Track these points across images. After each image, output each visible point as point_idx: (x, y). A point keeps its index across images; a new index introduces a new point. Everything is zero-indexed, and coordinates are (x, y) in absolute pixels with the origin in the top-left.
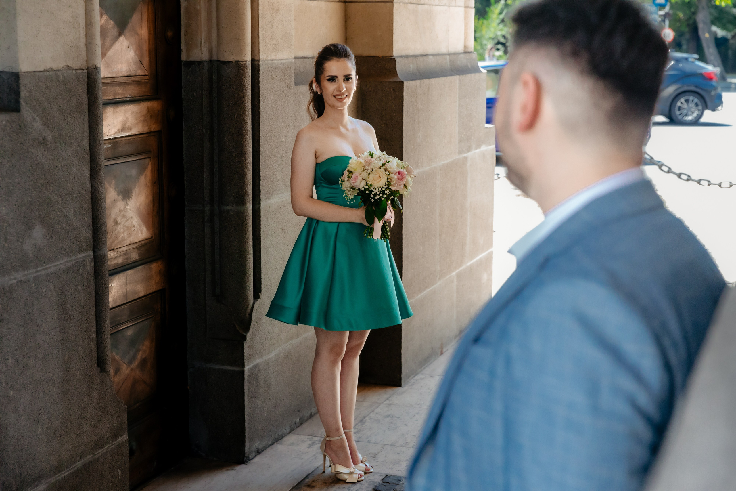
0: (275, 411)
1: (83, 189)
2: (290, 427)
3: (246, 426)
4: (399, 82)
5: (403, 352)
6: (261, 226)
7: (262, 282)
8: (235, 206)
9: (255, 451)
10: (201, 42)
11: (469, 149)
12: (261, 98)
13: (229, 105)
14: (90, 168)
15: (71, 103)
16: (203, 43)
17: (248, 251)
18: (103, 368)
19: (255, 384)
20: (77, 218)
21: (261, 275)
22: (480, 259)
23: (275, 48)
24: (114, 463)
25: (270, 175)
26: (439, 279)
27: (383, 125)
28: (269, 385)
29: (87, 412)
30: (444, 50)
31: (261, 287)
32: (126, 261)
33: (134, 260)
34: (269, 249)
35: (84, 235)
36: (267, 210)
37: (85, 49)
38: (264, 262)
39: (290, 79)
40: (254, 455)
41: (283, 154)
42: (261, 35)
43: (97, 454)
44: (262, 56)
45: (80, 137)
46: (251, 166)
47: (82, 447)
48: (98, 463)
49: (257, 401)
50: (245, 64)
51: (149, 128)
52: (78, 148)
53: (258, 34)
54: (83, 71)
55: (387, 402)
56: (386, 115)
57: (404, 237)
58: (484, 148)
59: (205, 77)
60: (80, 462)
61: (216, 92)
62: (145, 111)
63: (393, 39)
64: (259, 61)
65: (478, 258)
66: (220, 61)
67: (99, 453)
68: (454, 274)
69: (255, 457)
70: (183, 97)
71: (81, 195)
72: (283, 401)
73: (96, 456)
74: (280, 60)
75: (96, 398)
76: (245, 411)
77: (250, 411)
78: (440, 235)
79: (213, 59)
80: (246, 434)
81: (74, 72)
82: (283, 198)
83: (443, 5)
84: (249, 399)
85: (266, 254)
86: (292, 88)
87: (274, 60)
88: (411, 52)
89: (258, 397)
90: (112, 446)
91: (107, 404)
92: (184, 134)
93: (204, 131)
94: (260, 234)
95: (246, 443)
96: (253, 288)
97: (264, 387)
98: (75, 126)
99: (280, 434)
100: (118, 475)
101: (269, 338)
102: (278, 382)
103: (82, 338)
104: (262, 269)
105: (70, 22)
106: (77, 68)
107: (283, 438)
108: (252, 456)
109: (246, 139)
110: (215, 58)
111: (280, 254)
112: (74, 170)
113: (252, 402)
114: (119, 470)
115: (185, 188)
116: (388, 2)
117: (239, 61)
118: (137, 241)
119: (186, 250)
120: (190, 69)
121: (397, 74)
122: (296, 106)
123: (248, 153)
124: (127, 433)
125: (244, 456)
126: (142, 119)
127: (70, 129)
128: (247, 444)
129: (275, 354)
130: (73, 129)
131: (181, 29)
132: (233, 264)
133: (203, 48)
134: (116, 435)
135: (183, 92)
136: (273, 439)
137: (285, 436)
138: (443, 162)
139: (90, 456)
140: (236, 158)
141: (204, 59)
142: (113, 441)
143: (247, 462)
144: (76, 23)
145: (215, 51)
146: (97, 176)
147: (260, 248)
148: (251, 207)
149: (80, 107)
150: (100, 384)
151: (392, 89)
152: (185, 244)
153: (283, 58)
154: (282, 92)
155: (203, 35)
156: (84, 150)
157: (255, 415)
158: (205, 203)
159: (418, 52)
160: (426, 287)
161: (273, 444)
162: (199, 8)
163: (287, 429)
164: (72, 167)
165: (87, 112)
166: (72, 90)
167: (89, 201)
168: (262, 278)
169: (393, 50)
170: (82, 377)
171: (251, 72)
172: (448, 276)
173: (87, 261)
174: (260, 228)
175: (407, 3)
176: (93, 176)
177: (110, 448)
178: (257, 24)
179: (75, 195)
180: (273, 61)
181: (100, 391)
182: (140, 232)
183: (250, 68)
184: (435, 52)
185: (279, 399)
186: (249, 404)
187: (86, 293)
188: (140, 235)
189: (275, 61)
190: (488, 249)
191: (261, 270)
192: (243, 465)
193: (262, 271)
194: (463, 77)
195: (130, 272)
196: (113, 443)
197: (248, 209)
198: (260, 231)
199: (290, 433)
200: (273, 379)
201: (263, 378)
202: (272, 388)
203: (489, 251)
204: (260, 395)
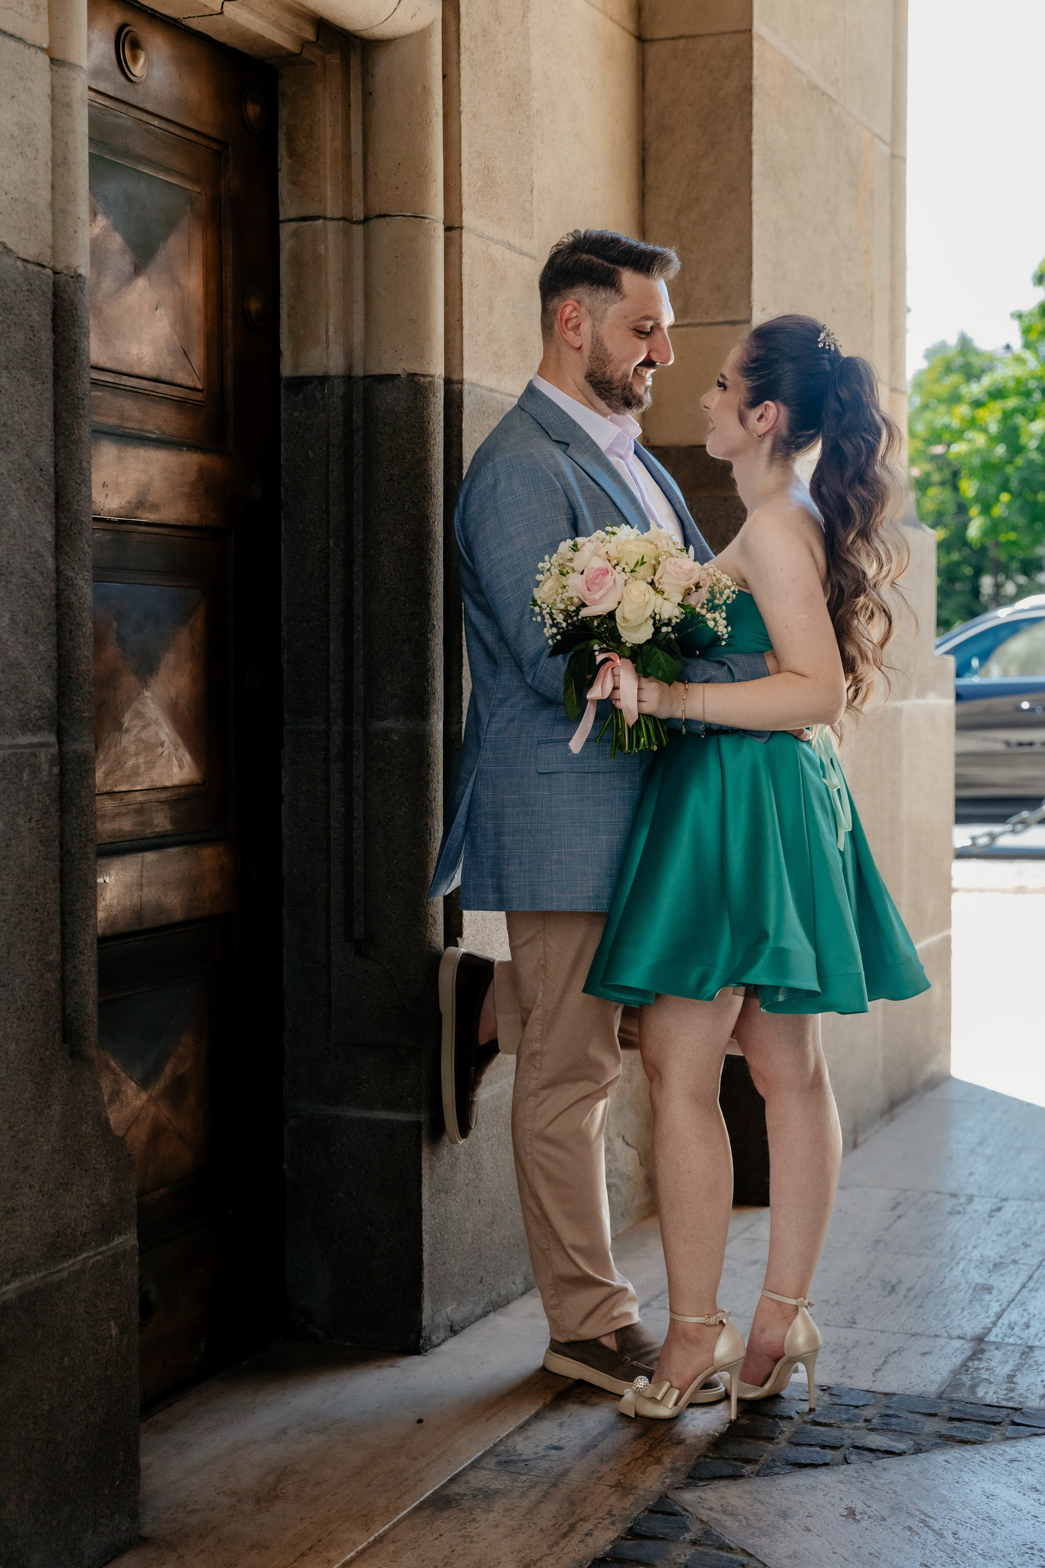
0: (491, 1233)
1: (34, 568)
2: (525, 1278)
3: (424, 1260)
8: (404, 720)
9: (444, 1327)
10: (327, 331)
11: (905, 696)
13: (391, 479)
14: (54, 521)
15: (11, 342)
16: (331, 333)
17: (433, 830)
18: (77, 1048)
19: (446, 1160)
20: (17, 639)
22: (928, 945)
23: (497, 363)
24: (101, 1301)
28: (477, 1166)
29: (32, 1154)
31: (462, 924)
32: (140, 828)
33: (161, 829)
35: (35, 688)
37: (49, 217)
40: (442, 1336)
42: (466, 323)
43: (58, 1272)
44: (469, 374)
45: (30, 435)
46: (442, 627)
47: (18, 1245)
48: (60, 1297)
49: (451, 1202)
50: (431, 383)
51: (202, 517)
52: (27, 461)
53: (460, 320)
54: (43, 271)
55: (747, 1235)
58: (932, 699)
59: (334, 413)
60: (13, 1286)
61: (361, 452)
62: (192, 475)
64: (461, 382)
65: (923, 944)
66: (370, 376)
67: (63, 1270)
69: (444, 1341)
70: (282, 462)
71: (29, 584)
72: (509, 1212)
73: (56, 1278)
74: (507, 395)
75: (58, 1123)
76: (423, 1222)
77: (435, 1223)
79: (354, 374)
80: (426, 1281)
81: (19, 264)
84: (433, 1194)
87: (496, 391)
89: (453, 1191)
90: (97, 1258)
91: (86, 1145)
92: (283, 551)
93: (331, 542)
95: (425, 1302)
96: (442, 922)
97: (466, 1170)
98: (19, 402)
99: (503, 1292)
100: (111, 1337)
102: (498, 1164)
103: (24, 956)
105: (12, 136)
106: (26, 257)
107: (508, 1303)
108: (437, 1338)
109: (430, 560)
110: (359, 371)
112: (15, 513)
113: (439, 1203)
114: (112, 1324)
115: (285, 679)
116: (739, 322)
117: (415, 375)
118: (168, 784)
119: (284, 830)
120: (301, 396)
123: (434, 596)
124: (135, 1230)
125: (419, 1336)
126: (186, 490)
127: (6, 406)
128: (427, 1305)
130: (13, 408)
131: (279, 303)
132: (396, 861)
133: (330, 346)
134: (107, 1232)
135: (282, 451)
136: (487, 1303)
137: (512, 1300)
139: (39, 1275)
140: (407, 605)
141: (333, 372)
142: (100, 1245)
143: (426, 1351)
144: (29, 146)
145: (358, 353)
146: (73, 550)
148: (440, 726)
149: (34, 358)
150: (68, 1086)
152: (283, 816)
155: (333, 315)
156: (41, 470)
157: (446, 1237)
158: (332, 714)
161: (485, 1316)
162: (323, 252)
163: (517, 1282)
164: (9, 506)
165: (51, 377)
166: (12, 308)
167: (50, 605)
170: (20, 1059)
171: (442, 404)
173: (43, 758)
176: (62, 547)
177: (92, 1261)
178: (458, 297)
179: (14, 580)
180: (494, 394)
181: (67, 1105)
182: (175, 763)
183: (441, 394)
185: (500, 1205)
186: (432, 1205)
187: (38, 840)
188: (176, 770)
189: (498, 395)
190: (942, 930)
192: (416, 1357)
195: (150, 857)
196: (101, 1249)
197: (434, 729)
199: (523, 1293)
200: (488, 1154)
201: (465, 1148)
202: (486, 1176)
203: (945, 933)
204: (458, 1189)
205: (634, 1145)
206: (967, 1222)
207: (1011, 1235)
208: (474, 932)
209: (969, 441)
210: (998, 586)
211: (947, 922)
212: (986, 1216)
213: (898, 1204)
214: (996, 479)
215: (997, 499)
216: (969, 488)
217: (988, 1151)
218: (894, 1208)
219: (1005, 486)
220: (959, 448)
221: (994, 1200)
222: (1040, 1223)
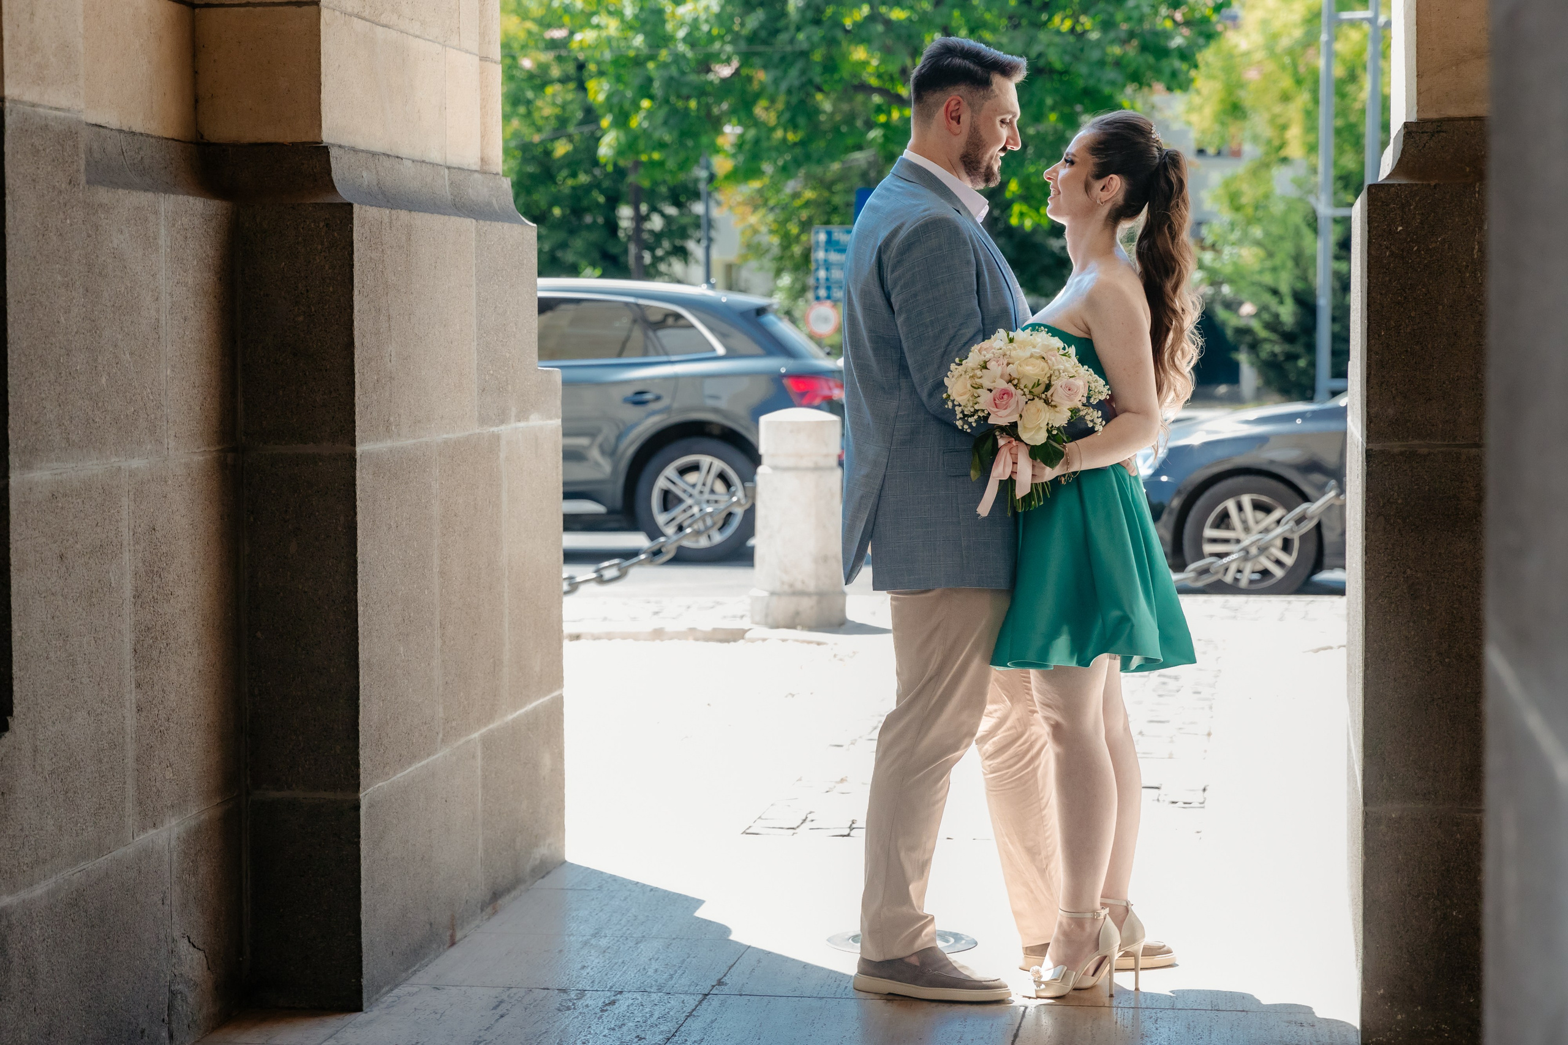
4: (342, 203)
5: (364, 917)
6: (11, 538)
7: (15, 688)
11: (503, 419)
12: (8, 198)
21: (11, 669)
22: (535, 708)
23: (41, 75)
25: (31, 405)
26: (443, 740)
27: (301, 318)
28: (32, 971)
30: (435, 156)
31: (11, 701)
34: (31, 603)
36: (25, 498)
38: (19, 634)
39: (75, 164)
41: (60, 356)
44: (10, 88)
55: (332, 1042)
56: (307, 291)
57: (360, 609)
58: (535, 421)
63: (320, 98)
65: (529, 707)
68: (476, 735)
72: (66, 1021)
74: (51, 108)
78: (442, 626)
82: (61, 474)
83: (431, 38)
85: (22, 614)
86: (81, 187)
87: (39, 106)
88: (362, 144)
89: (7, 998)
94: (9, 559)
97: (20, 974)
101: (33, 842)
102: (54, 968)
104: (14, 654)
111: (56, 620)
116: (306, 4)
121: (334, 187)
122: (89, 236)
129: (45, 889)
138: (445, 436)
147: (9, 596)
151: (322, 225)
153: (58, 106)
154: (56, 193)
159: (377, 147)
160: (414, 758)
168: (14, 677)
169: (320, 126)
172: (462, 740)
174: (9, 543)
175: (350, 15)
180: (37, 109)
184: (417, 156)
185: (57, 1014)
189: (41, 110)
190: (550, 691)
191: (11, 655)
193: (14, 659)
194: (486, 225)
198: (9, 549)
200: (43, 956)
201: (19, 950)
202: (41, 982)
203: (555, 694)
204: (12, 995)
205: (201, 947)
206: (577, 1017)
207: (625, 1028)
208: (25, 710)
209: (598, 27)
210: (640, 219)
211: (556, 679)
212: (598, 1010)
213: (501, 1002)
214: (634, 79)
215: (637, 108)
216: (598, 91)
217: (604, 942)
218: (495, 1008)
219: (645, 90)
220: (585, 37)
221: (609, 994)
222: (656, 1015)
